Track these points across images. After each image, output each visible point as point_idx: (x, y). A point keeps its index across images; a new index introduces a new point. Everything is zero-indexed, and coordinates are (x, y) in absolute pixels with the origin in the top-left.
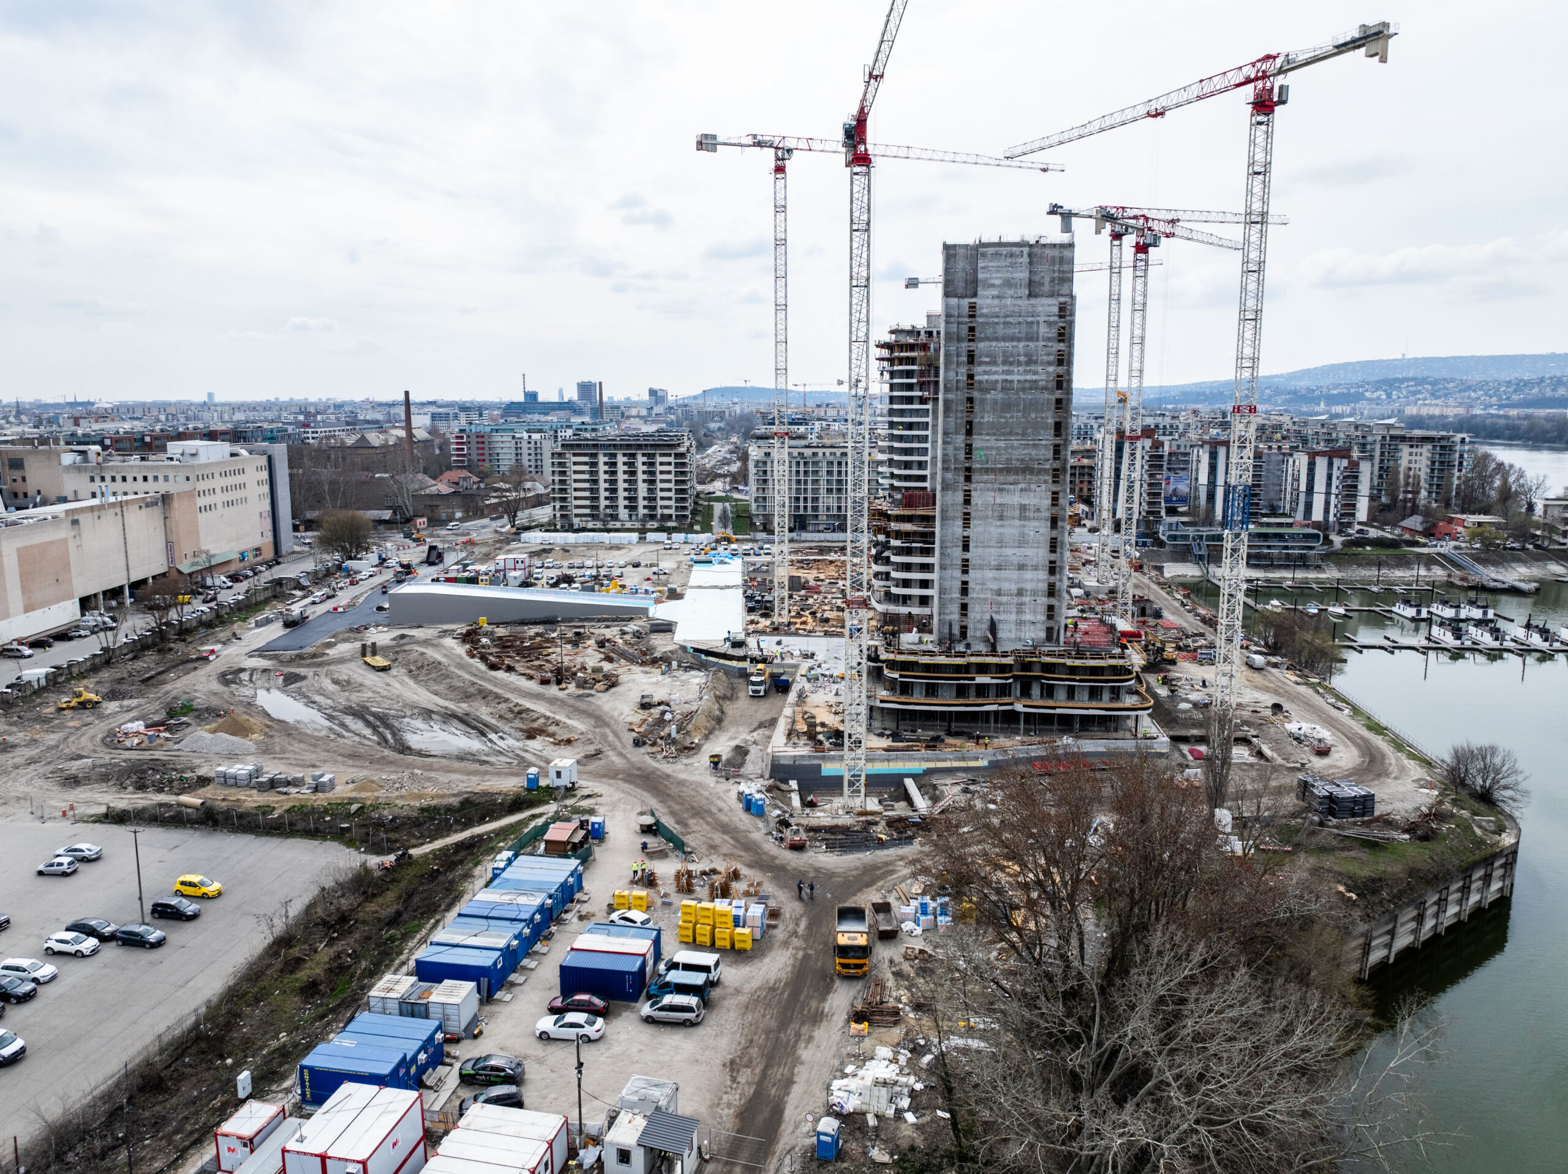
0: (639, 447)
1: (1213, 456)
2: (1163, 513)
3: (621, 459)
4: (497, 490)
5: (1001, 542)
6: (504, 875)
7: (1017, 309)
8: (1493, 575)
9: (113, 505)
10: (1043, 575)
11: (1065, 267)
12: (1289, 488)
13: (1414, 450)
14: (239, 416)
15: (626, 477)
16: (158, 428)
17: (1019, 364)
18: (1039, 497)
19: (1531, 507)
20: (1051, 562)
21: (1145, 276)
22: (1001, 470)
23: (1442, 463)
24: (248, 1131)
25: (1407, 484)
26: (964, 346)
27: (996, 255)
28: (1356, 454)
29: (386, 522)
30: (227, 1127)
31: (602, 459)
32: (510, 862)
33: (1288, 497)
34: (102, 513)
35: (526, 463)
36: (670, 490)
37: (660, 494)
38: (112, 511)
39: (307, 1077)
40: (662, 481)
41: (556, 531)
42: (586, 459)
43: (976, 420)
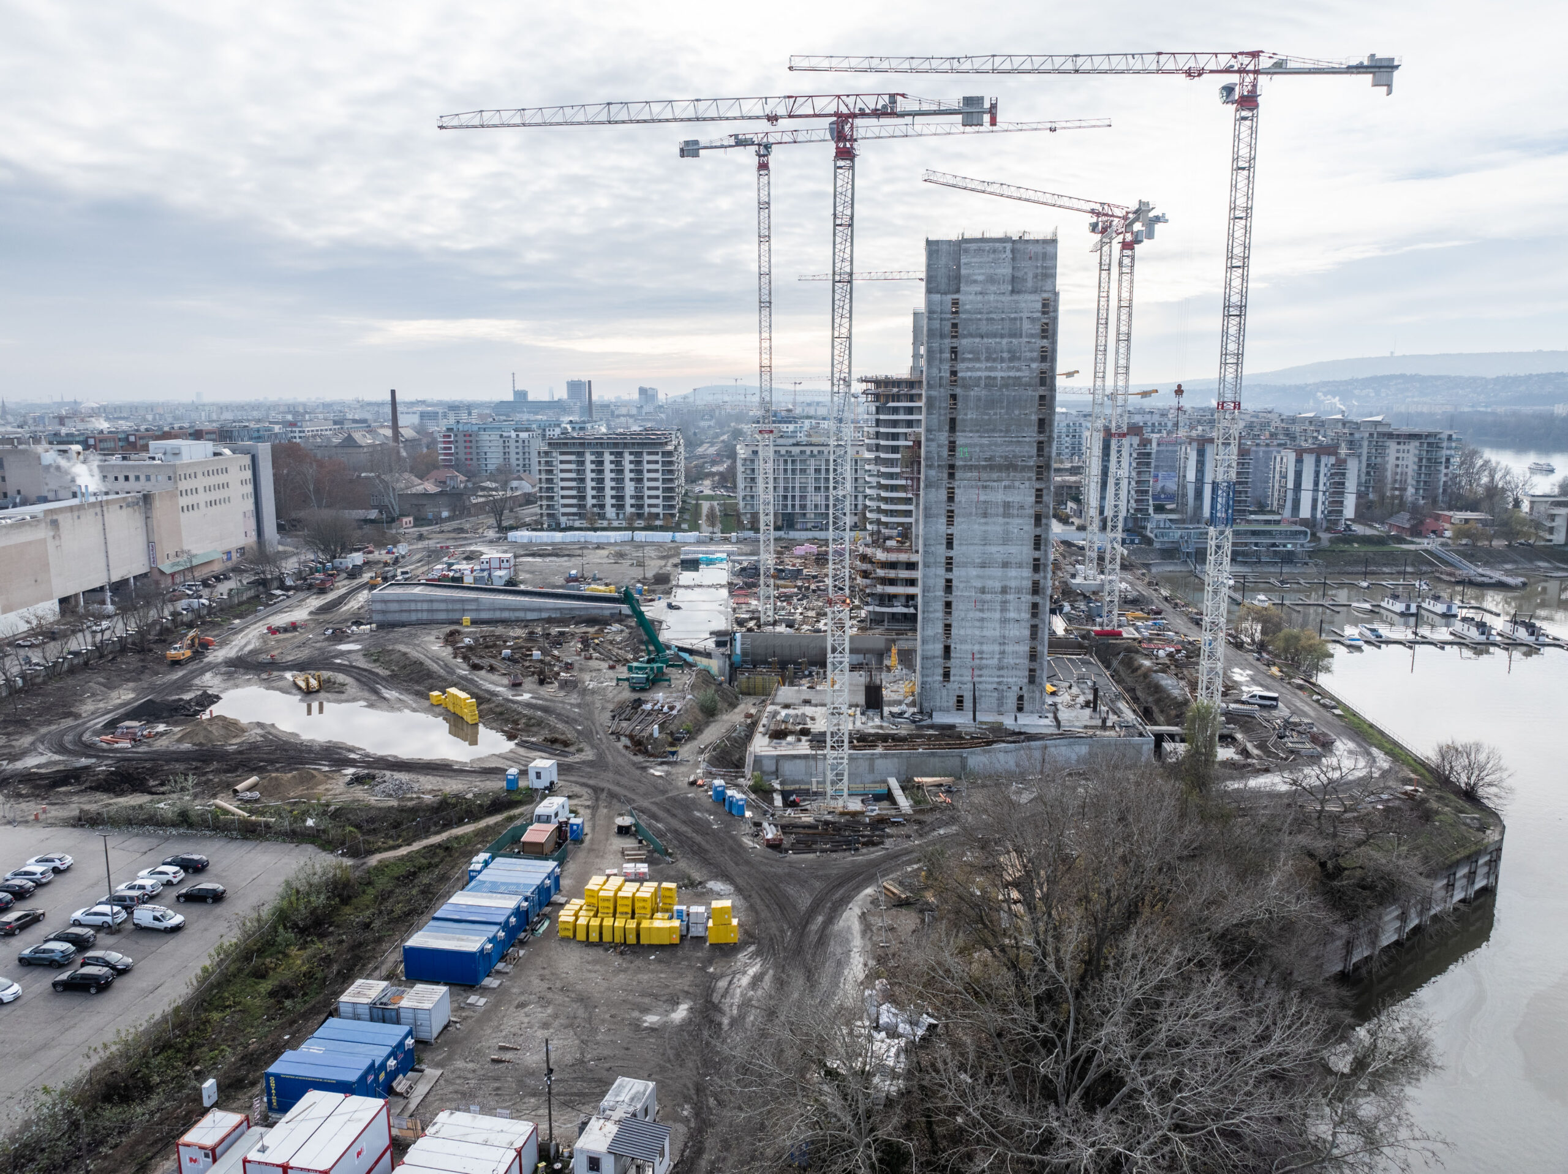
0: (625, 445)
1: (1201, 453)
2: (1151, 510)
3: (608, 458)
4: (484, 489)
5: (985, 539)
6: (480, 877)
7: (999, 305)
8: (1480, 570)
9: (93, 505)
10: (1027, 572)
11: (1048, 263)
12: (1277, 486)
13: (1401, 447)
14: (228, 416)
15: (613, 475)
16: (143, 428)
17: (1002, 360)
18: (1023, 495)
19: (1517, 503)
20: (1035, 560)
21: (1131, 273)
22: (984, 467)
23: (1429, 460)
24: (209, 1141)
25: (1395, 481)
26: (948, 342)
27: (980, 250)
28: (1343, 451)
29: (372, 521)
30: (189, 1137)
31: (589, 457)
32: (486, 864)
33: (1276, 494)
34: (82, 512)
35: (513, 462)
36: (657, 488)
37: (647, 493)
38: (92, 511)
39: (273, 1085)
40: (649, 480)
41: (542, 530)
42: (573, 458)
43: (960, 417)
